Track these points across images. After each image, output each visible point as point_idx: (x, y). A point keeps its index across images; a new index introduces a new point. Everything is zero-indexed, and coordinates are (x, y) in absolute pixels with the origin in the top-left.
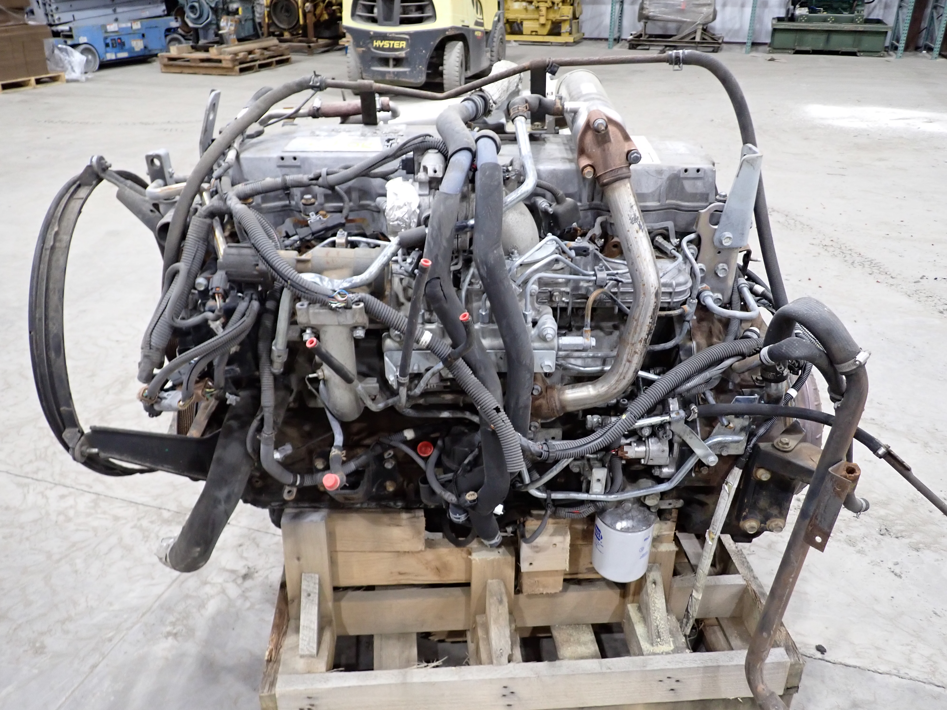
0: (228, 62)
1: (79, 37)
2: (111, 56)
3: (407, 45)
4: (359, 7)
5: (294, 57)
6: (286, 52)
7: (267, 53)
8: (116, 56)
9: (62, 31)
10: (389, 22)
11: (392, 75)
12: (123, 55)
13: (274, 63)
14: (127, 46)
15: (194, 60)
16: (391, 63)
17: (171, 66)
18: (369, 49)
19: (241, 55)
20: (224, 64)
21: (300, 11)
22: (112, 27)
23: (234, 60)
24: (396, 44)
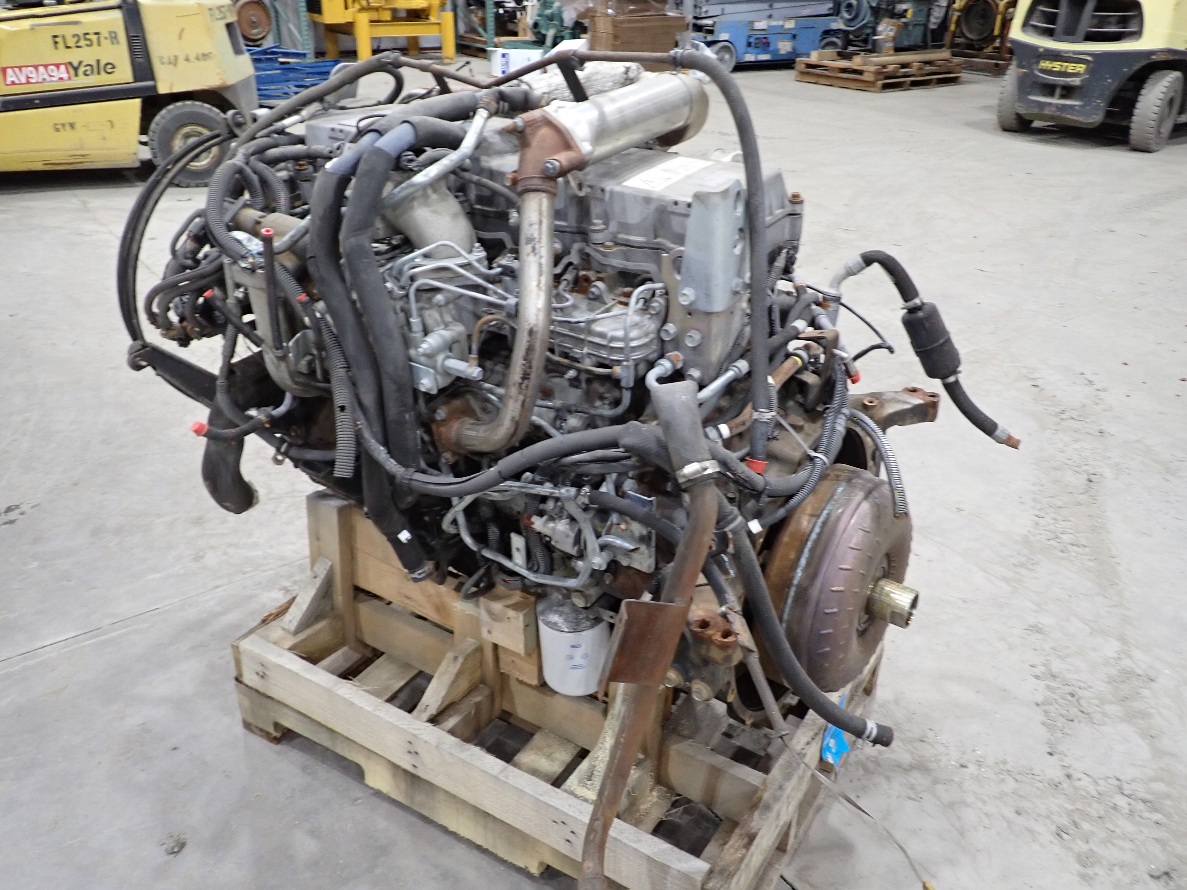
0: (871, 74)
1: (720, 33)
2: (750, 57)
3: (1087, 71)
4: (1037, 14)
5: (965, 75)
6: (957, 69)
7: (928, 68)
8: (756, 57)
9: (707, 26)
10: (1070, 37)
11: (1053, 109)
12: (765, 57)
13: (934, 81)
14: (771, 48)
15: (833, 69)
16: (1058, 91)
17: (808, 73)
18: (1032, 71)
19: (891, 68)
20: (866, 77)
21: (999, 18)
22: (761, 25)
23: (878, 73)
24: (1070, 68)
